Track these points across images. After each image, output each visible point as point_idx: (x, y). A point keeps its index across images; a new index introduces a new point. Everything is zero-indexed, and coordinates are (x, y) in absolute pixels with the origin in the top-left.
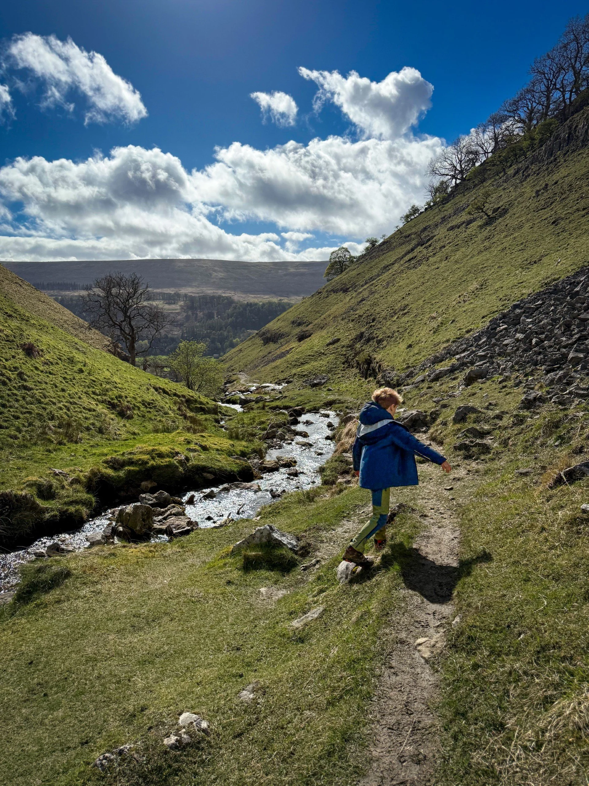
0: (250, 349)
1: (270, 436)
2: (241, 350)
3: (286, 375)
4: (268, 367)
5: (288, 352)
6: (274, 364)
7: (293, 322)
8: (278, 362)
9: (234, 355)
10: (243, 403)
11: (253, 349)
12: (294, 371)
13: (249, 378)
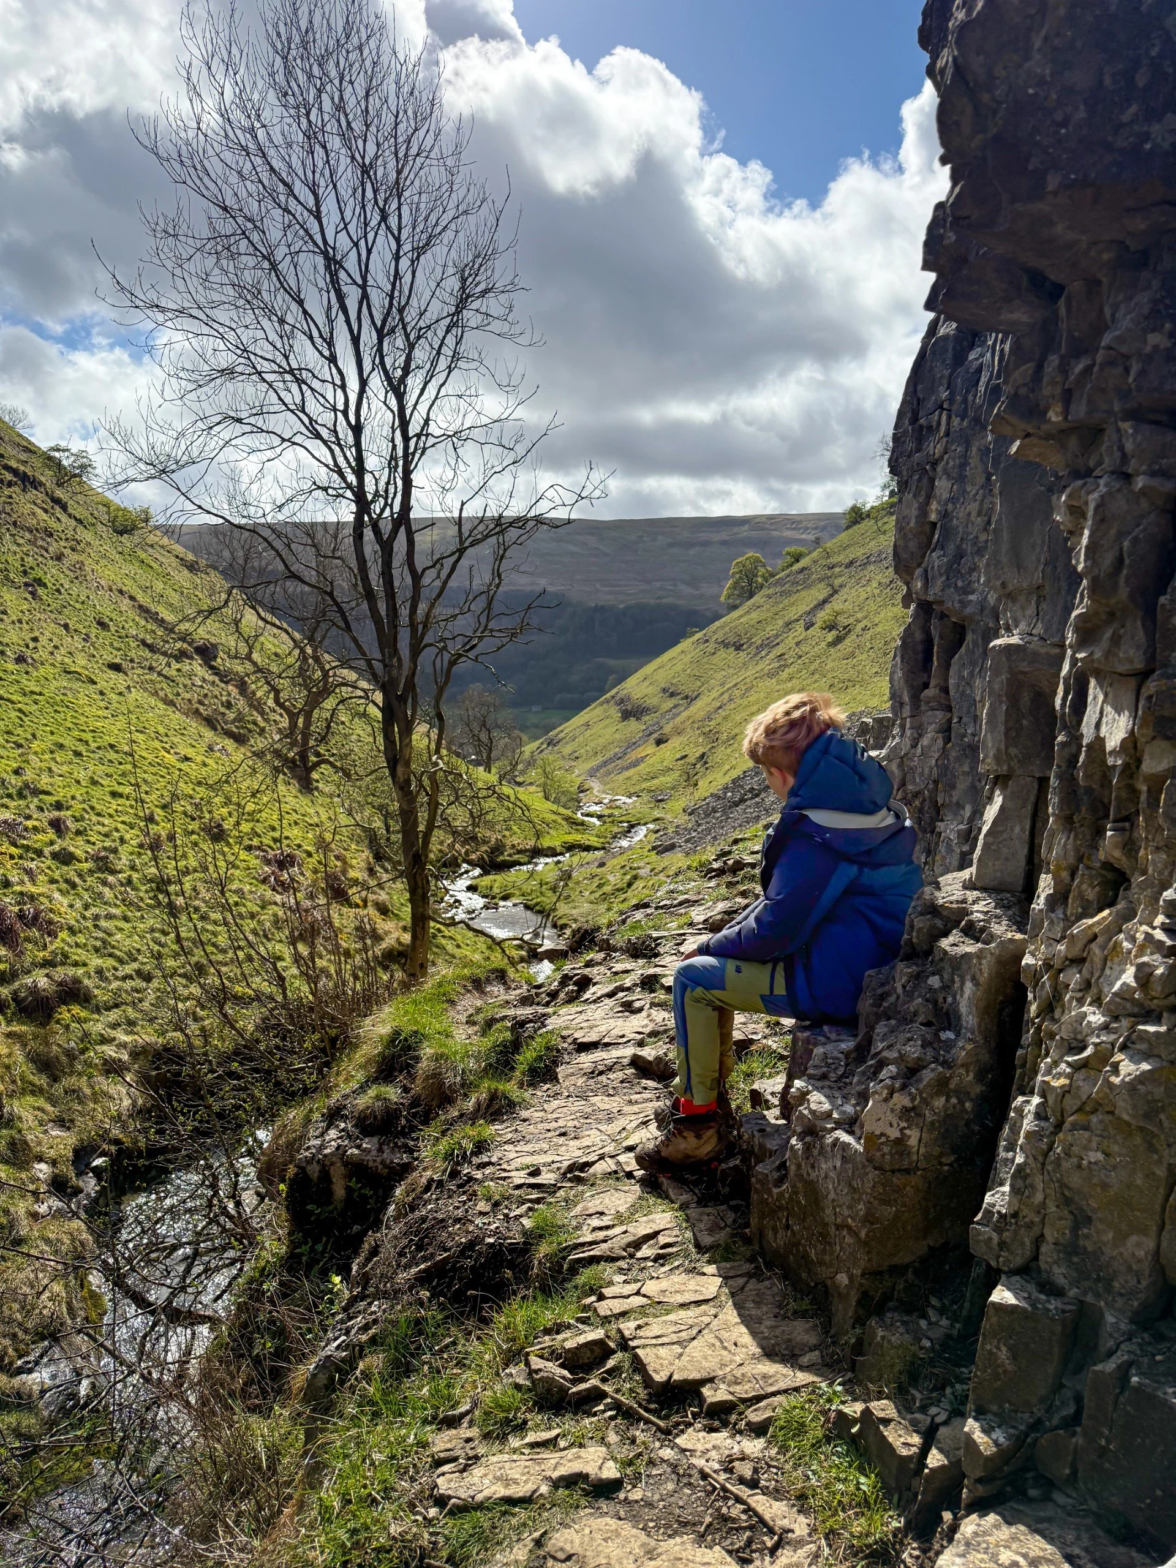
0: (602, 724)
1: (614, 837)
2: (587, 725)
3: (637, 788)
4: (621, 777)
5: (643, 759)
6: (627, 774)
7: (664, 690)
8: (632, 771)
9: (577, 733)
10: (600, 817)
11: (606, 727)
12: (644, 785)
13: (602, 788)
